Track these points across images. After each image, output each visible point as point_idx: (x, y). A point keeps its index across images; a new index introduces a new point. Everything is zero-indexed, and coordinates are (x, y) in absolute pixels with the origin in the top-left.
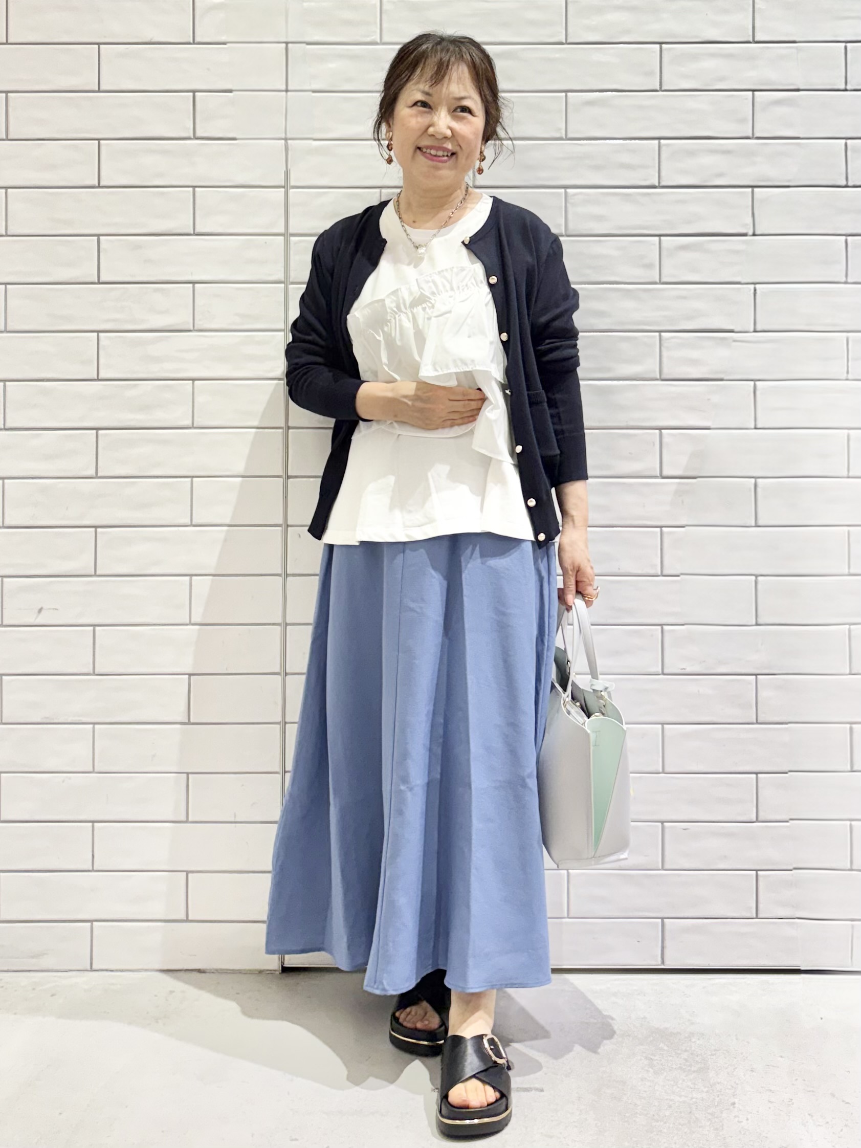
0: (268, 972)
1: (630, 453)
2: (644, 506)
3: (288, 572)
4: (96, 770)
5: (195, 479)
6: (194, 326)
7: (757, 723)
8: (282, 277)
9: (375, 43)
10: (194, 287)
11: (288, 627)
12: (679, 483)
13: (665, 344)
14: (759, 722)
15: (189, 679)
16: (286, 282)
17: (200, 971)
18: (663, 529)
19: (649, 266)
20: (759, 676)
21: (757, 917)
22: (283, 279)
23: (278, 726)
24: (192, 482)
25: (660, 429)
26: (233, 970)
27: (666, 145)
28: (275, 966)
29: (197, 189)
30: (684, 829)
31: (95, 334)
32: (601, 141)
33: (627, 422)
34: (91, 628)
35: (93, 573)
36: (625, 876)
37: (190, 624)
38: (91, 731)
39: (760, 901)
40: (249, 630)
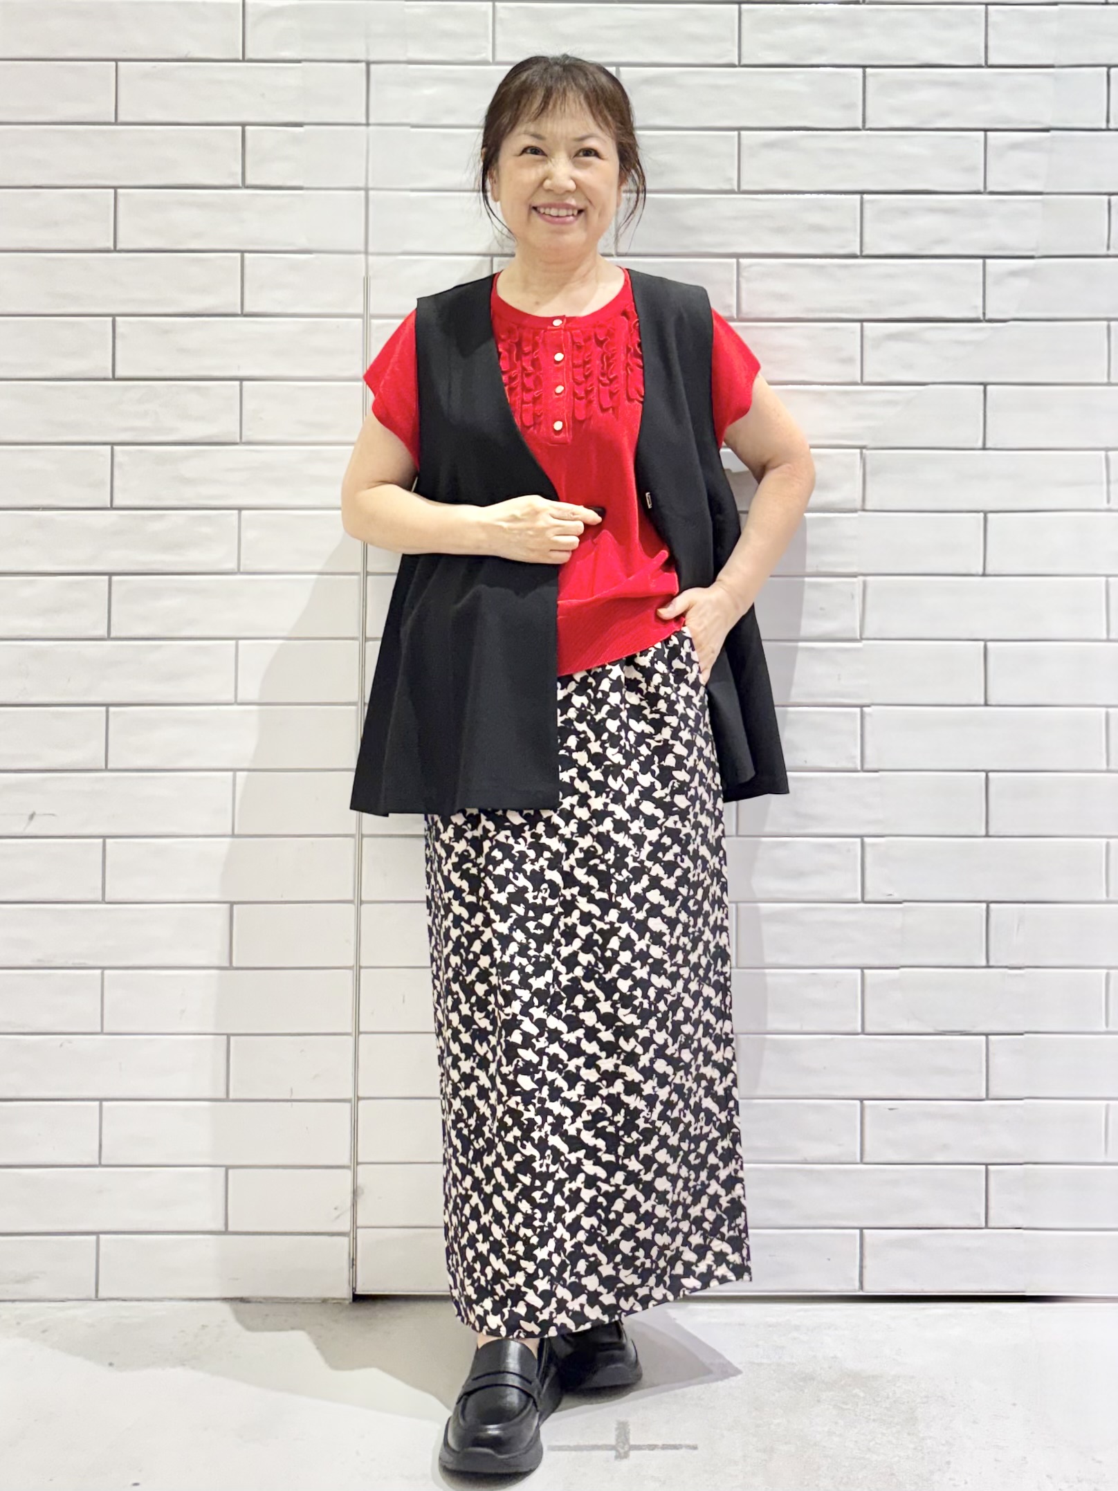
0: (336, 1301)
1: (821, 609)
4: (105, 1030)
5: (241, 642)
6: (241, 438)
7: (988, 967)
10: (241, 386)
13: (869, 465)
14: (990, 964)
15: (231, 909)
17: (242, 1300)
18: (865, 708)
19: (849, 361)
20: (991, 905)
21: (987, 1227)
23: (350, 973)
24: (237, 646)
25: (864, 576)
26: (287, 1299)
27: (870, 201)
28: (345, 1293)
29: (246, 255)
30: (890, 1109)
31: (109, 447)
32: (785, 196)
33: (817, 567)
34: (101, 840)
35: (104, 767)
36: (811, 1171)
37: (233, 835)
38: (99, 978)
39: (991, 1205)
40: (313, 843)
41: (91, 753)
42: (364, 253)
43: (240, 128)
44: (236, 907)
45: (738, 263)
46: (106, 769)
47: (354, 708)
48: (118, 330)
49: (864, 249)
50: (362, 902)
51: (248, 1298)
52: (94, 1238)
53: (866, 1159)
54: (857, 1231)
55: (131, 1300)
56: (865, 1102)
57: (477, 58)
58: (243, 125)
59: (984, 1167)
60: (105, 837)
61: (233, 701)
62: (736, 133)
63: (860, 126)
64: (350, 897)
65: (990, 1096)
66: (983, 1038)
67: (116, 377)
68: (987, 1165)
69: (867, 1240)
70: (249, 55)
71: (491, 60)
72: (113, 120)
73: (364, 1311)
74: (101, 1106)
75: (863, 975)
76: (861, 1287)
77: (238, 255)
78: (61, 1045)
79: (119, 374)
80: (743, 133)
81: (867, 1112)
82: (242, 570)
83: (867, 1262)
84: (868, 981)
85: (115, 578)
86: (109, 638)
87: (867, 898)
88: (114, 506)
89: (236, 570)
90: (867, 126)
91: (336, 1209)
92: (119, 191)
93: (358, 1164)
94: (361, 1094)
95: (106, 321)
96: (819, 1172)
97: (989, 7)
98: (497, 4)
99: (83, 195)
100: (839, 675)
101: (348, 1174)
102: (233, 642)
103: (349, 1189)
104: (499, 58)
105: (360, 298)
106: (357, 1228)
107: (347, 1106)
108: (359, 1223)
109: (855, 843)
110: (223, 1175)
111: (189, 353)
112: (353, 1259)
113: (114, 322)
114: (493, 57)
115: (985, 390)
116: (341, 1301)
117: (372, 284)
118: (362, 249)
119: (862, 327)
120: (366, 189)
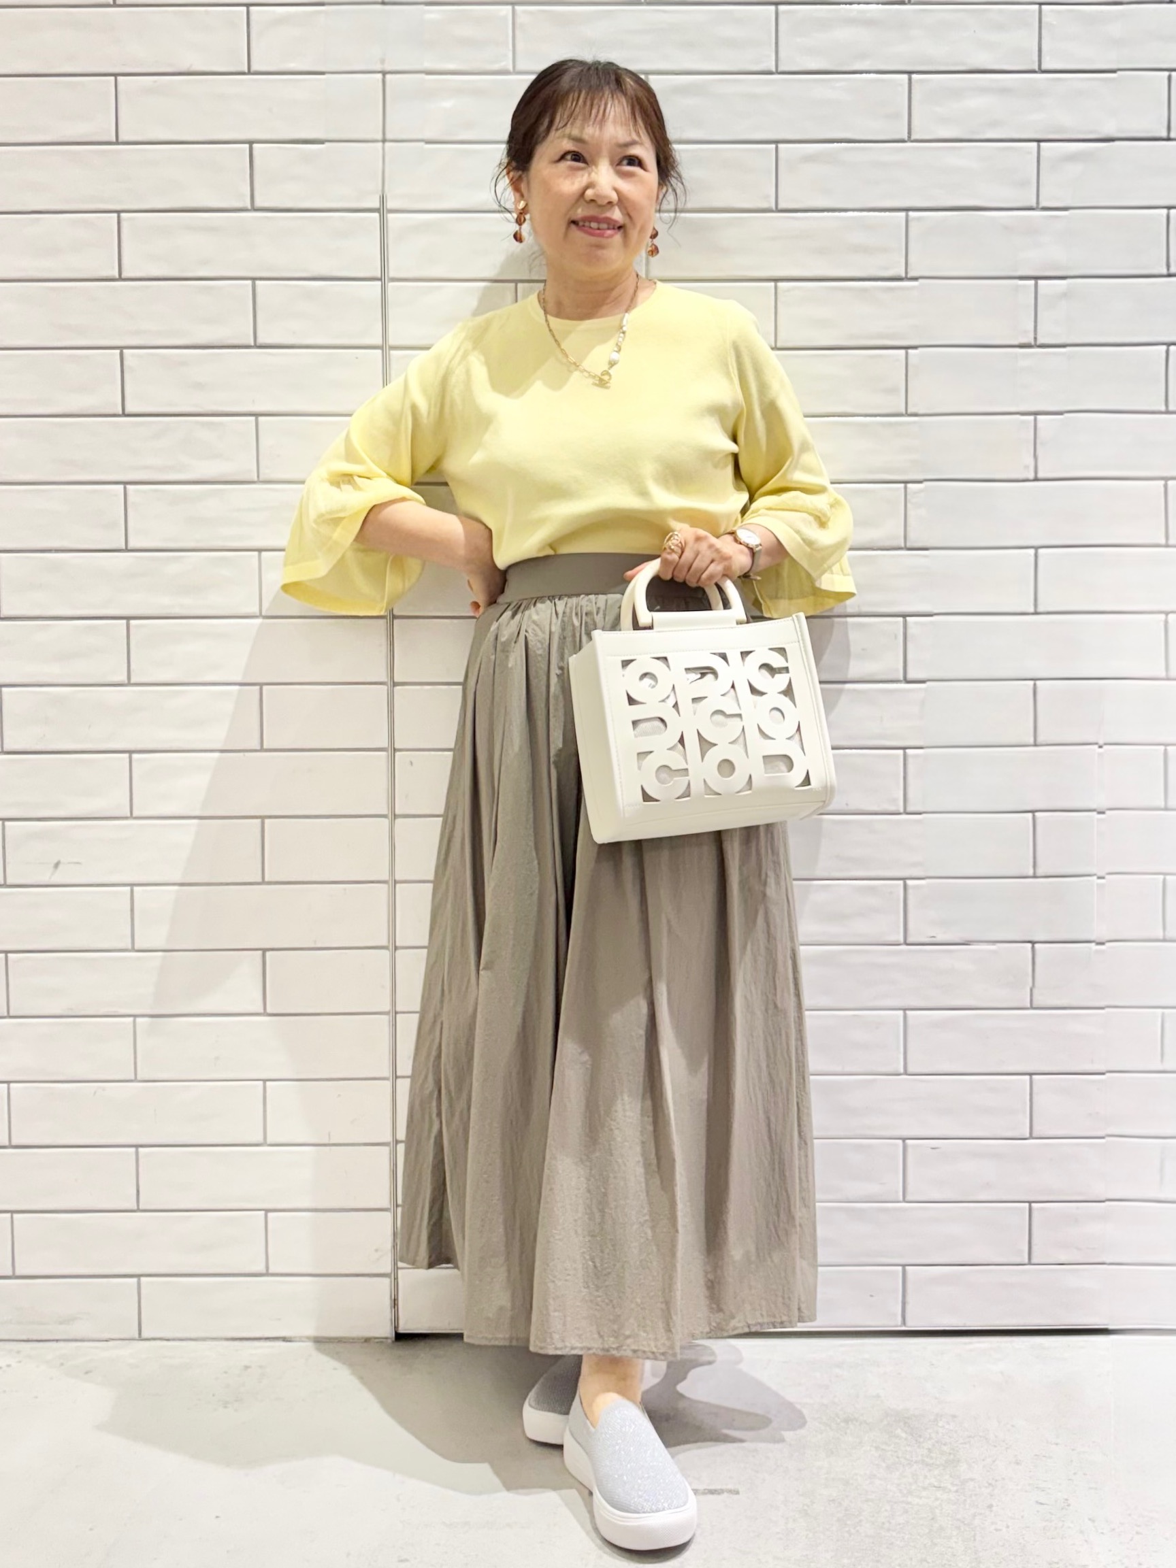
0: (377, 1340)
1: (863, 649)
2: (882, 721)
3: (397, 812)
4: (139, 1078)
5: (265, 688)
6: (258, 476)
7: (1032, 1008)
9: (506, 72)
10: (257, 422)
11: (398, 886)
13: (912, 499)
14: (1034, 1006)
17: (285, 1339)
18: (908, 751)
20: (1037, 945)
21: (1030, 1263)
24: (261, 691)
25: (904, 616)
26: (330, 1338)
27: (915, 219)
28: (387, 1331)
29: (258, 283)
30: (932, 1149)
31: (121, 487)
32: (825, 214)
33: (859, 606)
34: (128, 888)
35: (129, 815)
36: (855, 1210)
37: (263, 882)
38: (132, 1026)
39: (1034, 1241)
40: (345, 889)
41: (116, 800)
42: (381, 279)
43: (247, 146)
44: (268, 954)
45: (776, 287)
46: (132, 817)
47: (384, 753)
48: (126, 363)
49: (909, 270)
50: (396, 948)
51: (291, 1338)
52: (135, 1280)
53: (909, 1198)
54: (900, 1268)
55: (174, 1340)
56: (908, 1141)
57: (496, 67)
58: (251, 143)
59: (1027, 1205)
60: (132, 885)
61: (259, 748)
62: (773, 146)
63: (906, 138)
64: (385, 943)
65: (1034, 1135)
66: (1027, 1077)
67: (126, 412)
68: (1030, 1202)
69: (910, 1276)
70: (254, 68)
71: (511, 68)
72: (114, 139)
73: (405, 1350)
74: (137, 1153)
75: (905, 1017)
76: (904, 1322)
77: (249, 282)
78: (95, 1093)
79: (129, 410)
80: (781, 146)
81: (910, 1151)
82: (263, 614)
83: (909, 1298)
84: (910, 1022)
85: (133, 622)
86: (129, 684)
87: (910, 940)
88: (129, 548)
89: (258, 614)
90: (913, 137)
91: (377, 1250)
92: (123, 215)
95: (114, 355)
96: (862, 1210)
97: (1044, 7)
98: (518, 8)
99: (85, 220)
100: (882, 717)
101: (387, 1216)
102: (257, 688)
103: (389, 1231)
104: (521, 66)
105: (380, 327)
107: (386, 1150)
109: (897, 886)
110: (263, 1216)
111: (199, 386)
112: (395, 1300)
113: (122, 355)
114: (514, 67)
115: (1035, 420)
116: (384, 1340)
117: (391, 312)
118: (379, 276)
119: (907, 353)
120: (381, 210)
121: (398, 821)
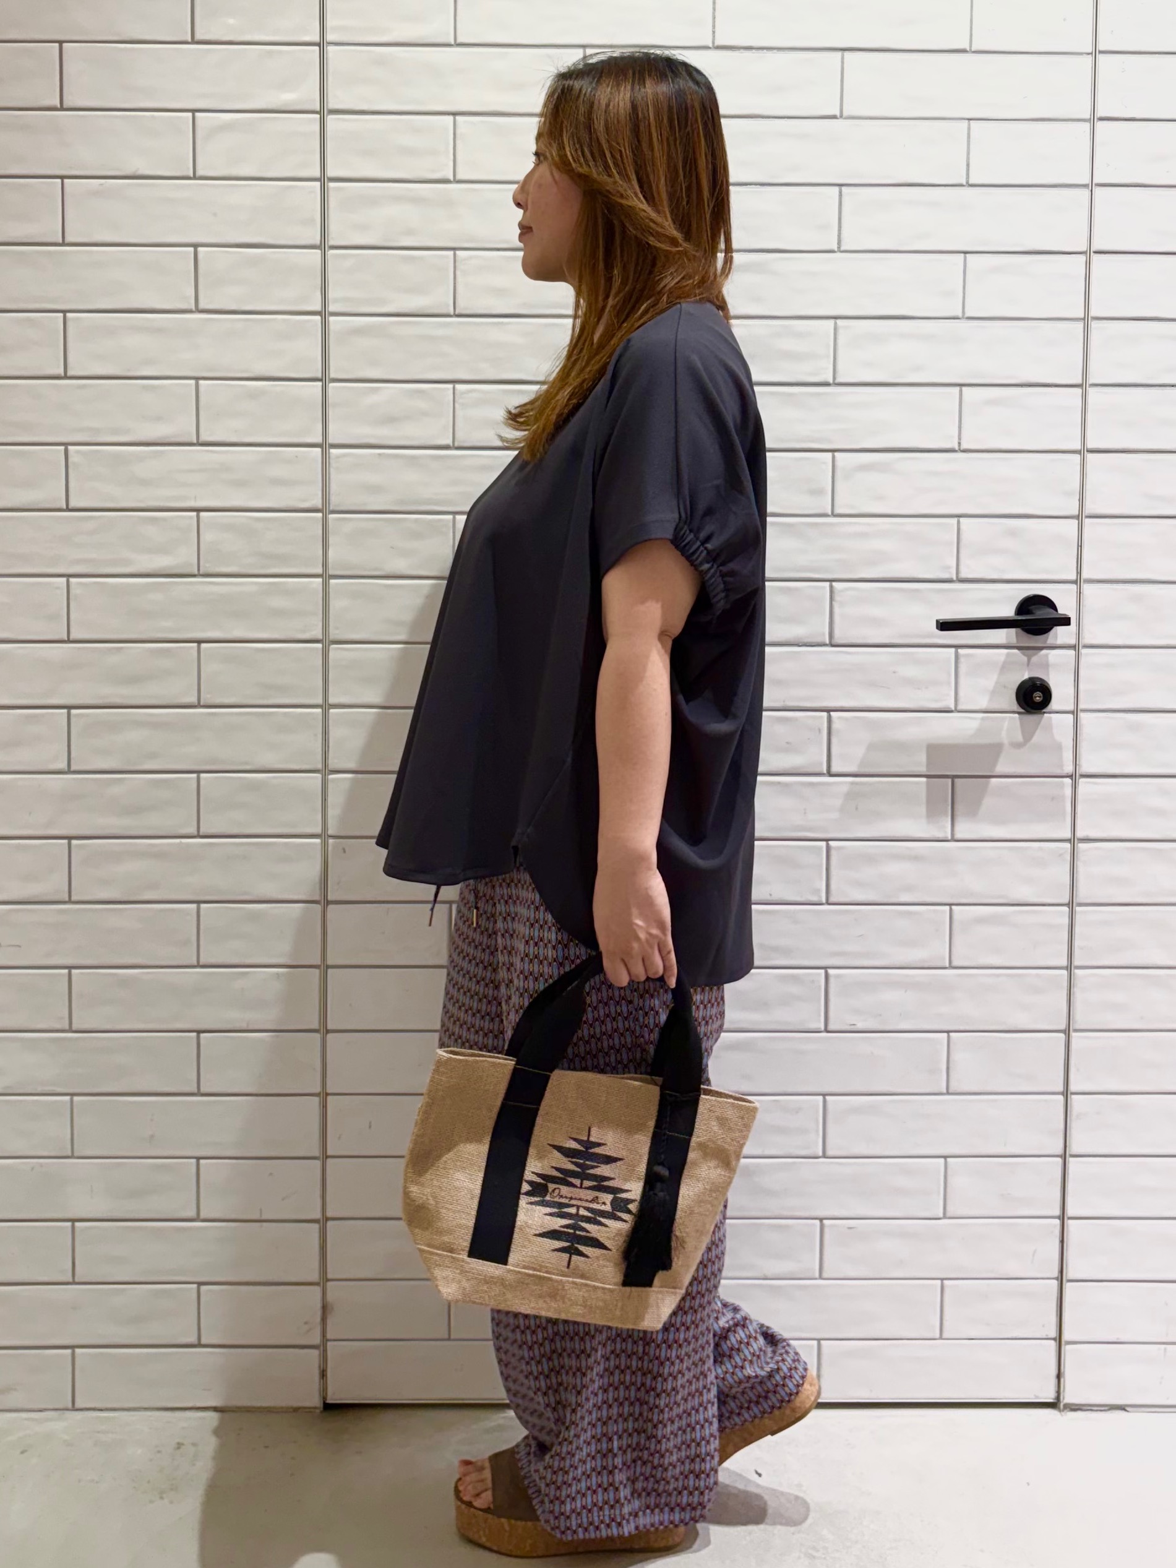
0: (308, 1410)
1: (787, 743)
2: (805, 813)
3: (330, 898)
4: (76, 1154)
5: (202, 775)
6: (199, 570)
7: (948, 1093)
8: (317, 502)
9: (446, 181)
10: (198, 517)
11: (330, 971)
12: (852, 783)
13: (837, 598)
14: (950, 1091)
15: (198, 1038)
16: (324, 509)
17: (215, 1409)
18: (830, 843)
19: (817, 492)
20: (952, 1034)
21: (941, 1338)
22: (320, 506)
23: (316, 1099)
24: (198, 779)
25: (828, 711)
26: (259, 1408)
27: (844, 327)
28: (316, 1402)
29: (201, 382)
30: (851, 1228)
31: (64, 580)
33: (784, 702)
34: (66, 971)
35: (67, 899)
36: (771, 1287)
37: (199, 966)
38: (69, 1105)
39: (946, 1317)
40: (277, 974)
41: (54, 885)
42: (321, 380)
43: (192, 249)
44: (202, 1035)
46: (70, 902)
47: (318, 841)
48: (70, 460)
49: (836, 377)
50: (328, 1031)
51: (221, 1407)
52: (69, 1351)
53: (825, 1275)
54: (815, 1343)
55: (108, 1408)
56: (824, 1221)
58: (195, 246)
59: (939, 1282)
60: (70, 968)
61: (196, 833)
63: (836, 250)
64: (315, 1026)
65: (948, 1215)
66: (942, 1160)
67: (70, 507)
68: (942, 1279)
69: (825, 1350)
70: (200, 173)
71: (451, 178)
72: (61, 241)
73: (336, 1420)
74: (73, 1227)
75: (825, 1101)
77: (193, 382)
78: (33, 1169)
79: (72, 504)
81: (826, 1230)
82: (202, 704)
84: (830, 1107)
85: (73, 711)
86: (69, 771)
87: (831, 1027)
88: (72, 637)
89: (196, 704)
90: (842, 248)
91: (306, 1323)
92: (69, 315)
93: (328, 1280)
94: (329, 1214)
95: (59, 451)
96: (779, 1287)
98: (458, 118)
99: (29, 320)
100: (805, 809)
101: (317, 1290)
102: (194, 775)
103: (319, 1305)
105: (320, 426)
106: (327, 1340)
107: (316, 1226)
108: (329, 1336)
109: (819, 974)
110: (195, 1291)
111: (144, 483)
112: (323, 1371)
113: (66, 452)
114: (454, 175)
115: (959, 522)
116: (312, 1410)
117: (331, 413)
118: (319, 375)
119: (834, 458)
120: (324, 314)
121: (331, 907)
